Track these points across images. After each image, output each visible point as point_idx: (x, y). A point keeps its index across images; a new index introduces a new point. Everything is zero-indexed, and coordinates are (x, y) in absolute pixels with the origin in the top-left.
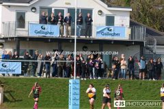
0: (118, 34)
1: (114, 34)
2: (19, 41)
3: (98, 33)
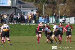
0: (4, 4)
1: (2, 4)
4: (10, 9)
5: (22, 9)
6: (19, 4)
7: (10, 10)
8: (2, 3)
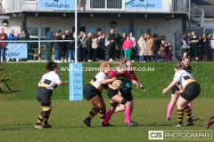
2: (25, 17)
3: (126, 4)
4: (168, 19)
5: (203, 19)
6: (196, 7)
7: (167, 22)
8: (145, 3)
